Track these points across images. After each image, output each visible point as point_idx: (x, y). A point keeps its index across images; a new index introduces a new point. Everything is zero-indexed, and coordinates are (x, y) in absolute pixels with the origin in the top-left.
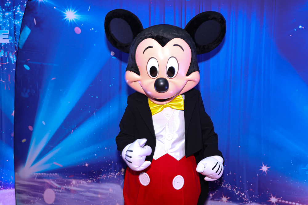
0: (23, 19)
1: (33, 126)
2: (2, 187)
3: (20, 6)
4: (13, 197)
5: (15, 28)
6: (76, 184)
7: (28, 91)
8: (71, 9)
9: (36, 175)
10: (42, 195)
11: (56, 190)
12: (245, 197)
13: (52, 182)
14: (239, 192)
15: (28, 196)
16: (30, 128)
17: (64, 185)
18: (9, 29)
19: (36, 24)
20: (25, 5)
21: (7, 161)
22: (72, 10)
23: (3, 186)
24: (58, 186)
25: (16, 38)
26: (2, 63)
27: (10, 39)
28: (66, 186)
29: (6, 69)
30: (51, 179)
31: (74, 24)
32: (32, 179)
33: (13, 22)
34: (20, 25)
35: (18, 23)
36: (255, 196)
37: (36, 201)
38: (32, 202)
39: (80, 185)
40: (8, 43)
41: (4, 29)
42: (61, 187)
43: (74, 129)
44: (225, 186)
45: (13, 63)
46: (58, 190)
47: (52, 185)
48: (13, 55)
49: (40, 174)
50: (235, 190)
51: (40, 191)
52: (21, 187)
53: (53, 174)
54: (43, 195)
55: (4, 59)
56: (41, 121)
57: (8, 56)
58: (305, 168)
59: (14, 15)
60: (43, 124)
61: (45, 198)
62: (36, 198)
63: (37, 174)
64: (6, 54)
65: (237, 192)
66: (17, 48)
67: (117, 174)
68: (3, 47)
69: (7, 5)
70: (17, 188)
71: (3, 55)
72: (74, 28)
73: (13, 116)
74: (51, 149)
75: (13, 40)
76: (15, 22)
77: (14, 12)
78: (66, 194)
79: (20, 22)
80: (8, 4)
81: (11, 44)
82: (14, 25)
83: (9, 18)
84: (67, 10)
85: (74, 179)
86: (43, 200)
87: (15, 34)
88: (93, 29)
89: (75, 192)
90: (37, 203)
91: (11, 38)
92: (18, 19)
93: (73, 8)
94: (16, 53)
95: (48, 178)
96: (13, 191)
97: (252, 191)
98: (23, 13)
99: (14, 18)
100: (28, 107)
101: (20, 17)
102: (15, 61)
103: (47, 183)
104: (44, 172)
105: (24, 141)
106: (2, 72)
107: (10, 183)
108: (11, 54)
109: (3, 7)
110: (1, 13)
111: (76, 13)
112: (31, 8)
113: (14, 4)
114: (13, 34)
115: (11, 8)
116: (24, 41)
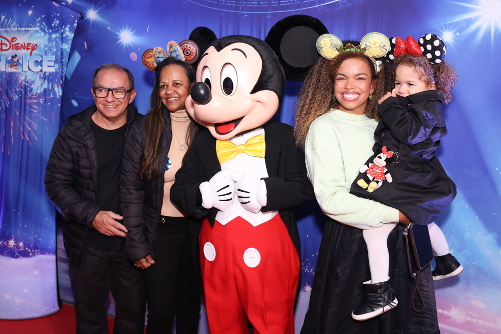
0: (72, 42)
2: (38, 252)
3: (69, 25)
4: (53, 265)
5: (62, 53)
8: (127, 29)
18: (55, 54)
19: (86, 48)
20: (76, 25)
21: (46, 219)
22: (128, 31)
23: (39, 250)
25: (62, 66)
26: (45, 96)
27: (56, 67)
29: (49, 104)
31: (130, 49)
33: (60, 45)
34: (69, 50)
35: (67, 47)
40: (53, 73)
41: (50, 54)
45: (58, 97)
48: (58, 87)
55: (47, 92)
57: (53, 88)
59: (62, 37)
64: (50, 85)
66: (64, 79)
68: (47, 77)
69: (55, 25)
70: (59, 255)
71: (46, 87)
72: (130, 53)
75: (59, 69)
76: (62, 45)
77: (62, 34)
79: (68, 46)
80: (56, 23)
81: (56, 73)
82: (62, 49)
83: (56, 41)
84: (122, 31)
87: (61, 60)
91: (57, 66)
92: (67, 43)
93: (129, 28)
94: (62, 85)
96: (53, 257)
98: (73, 35)
99: (62, 41)
101: (69, 40)
102: (61, 94)
106: (45, 107)
107: (49, 248)
108: (56, 85)
109: (50, 27)
110: (47, 35)
111: (132, 34)
112: (82, 29)
113: (63, 24)
114: (59, 60)
115: (58, 29)
116: (73, 70)
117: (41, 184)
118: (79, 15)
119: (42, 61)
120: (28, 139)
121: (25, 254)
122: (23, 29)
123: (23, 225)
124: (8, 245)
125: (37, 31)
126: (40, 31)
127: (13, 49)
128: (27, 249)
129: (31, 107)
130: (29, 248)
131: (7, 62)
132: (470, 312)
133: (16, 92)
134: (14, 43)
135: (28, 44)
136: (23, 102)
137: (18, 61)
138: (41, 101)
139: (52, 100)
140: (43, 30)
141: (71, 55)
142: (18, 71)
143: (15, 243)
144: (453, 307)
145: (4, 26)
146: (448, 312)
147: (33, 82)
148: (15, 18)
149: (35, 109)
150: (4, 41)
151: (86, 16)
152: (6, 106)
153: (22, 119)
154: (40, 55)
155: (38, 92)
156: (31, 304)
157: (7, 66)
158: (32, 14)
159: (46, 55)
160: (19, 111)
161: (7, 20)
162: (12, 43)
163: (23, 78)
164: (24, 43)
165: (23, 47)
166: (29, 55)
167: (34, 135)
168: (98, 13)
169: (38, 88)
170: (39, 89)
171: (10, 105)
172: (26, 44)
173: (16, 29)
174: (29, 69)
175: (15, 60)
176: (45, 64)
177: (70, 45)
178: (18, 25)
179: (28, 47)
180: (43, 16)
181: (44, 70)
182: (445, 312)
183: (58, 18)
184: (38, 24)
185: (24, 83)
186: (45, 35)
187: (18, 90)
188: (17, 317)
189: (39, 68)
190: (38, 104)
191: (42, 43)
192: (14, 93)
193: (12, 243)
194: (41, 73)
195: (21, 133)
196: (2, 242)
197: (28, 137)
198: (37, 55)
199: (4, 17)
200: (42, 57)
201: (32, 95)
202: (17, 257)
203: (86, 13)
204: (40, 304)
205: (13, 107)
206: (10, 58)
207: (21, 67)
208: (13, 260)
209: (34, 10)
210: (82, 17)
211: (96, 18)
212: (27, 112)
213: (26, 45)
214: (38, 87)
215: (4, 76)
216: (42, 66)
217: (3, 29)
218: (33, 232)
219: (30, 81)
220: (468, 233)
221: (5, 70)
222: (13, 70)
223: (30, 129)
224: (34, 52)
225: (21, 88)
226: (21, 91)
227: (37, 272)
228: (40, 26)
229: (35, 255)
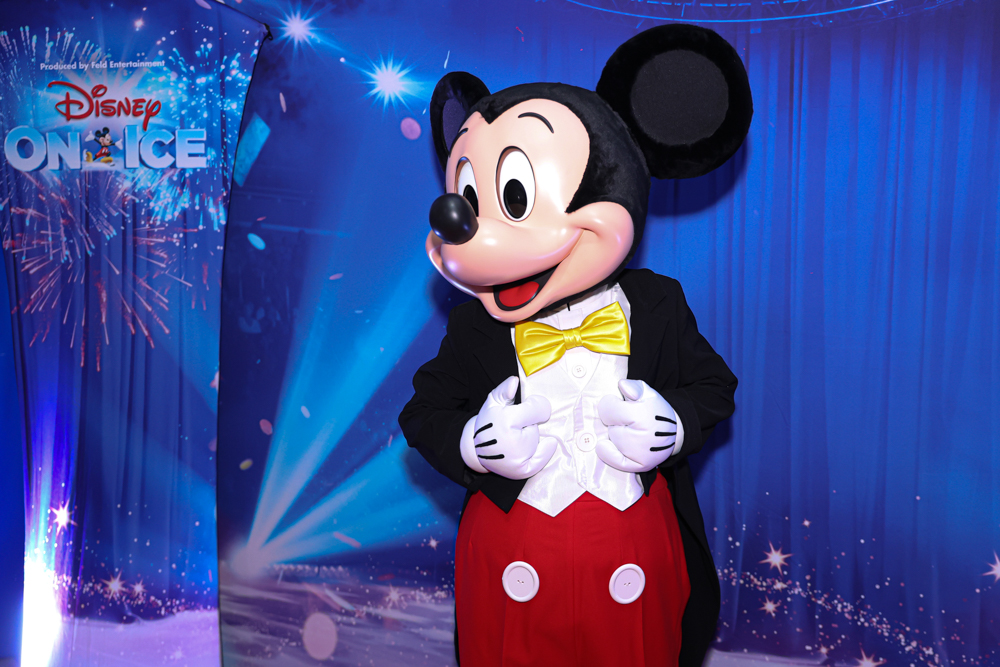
0: (247, 95)
1: (272, 420)
2: (180, 604)
3: (239, 55)
4: (212, 635)
5: (223, 123)
6: (400, 601)
7: (261, 314)
8: (390, 64)
9: (281, 569)
10: (298, 633)
11: (339, 618)
12: (937, 660)
13: (329, 593)
14: (914, 644)
15: (258, 635)
16: (265, 426)
17: (365, 604)
18: (208, 124)
19: (284, 109)
20: (255, 52)
21: (197, 524)
22: (393, 66)
23: (183, 600)
24: (347, 606)
25: (225, 154)
26: (185, 227)
27: (209, 157)
28: (368, 606)
29: (195, 246)
30: (324, 584)
31: (400, 111)
32: (269, 581)
33: (219, 104)
34: (239, 114)
35: (234, 107)
36: (968, 659)
37: (280, 648)
38: (269, 652)
39: (412, 603)
40: (203, 170)
41: (192, 126)
42: (354, 609)
43: (395, 432)
44: (870, 622)
45: (216, 228)
46: (345, 618)
47: (327, 601)
48: (216, 204)
49: (292, 567)
50: (901, 636)
51: (291, 619)
52: (238, 605)
53: (332, 568)
54: (301, 631)
55: (190, 217)
56: (296, 405)
57: (204, 208)
59: (223, 84)
60: (301, 414)
61: (306, 640)
62: (281, 640)
63: (285, 567)
64: (197, 200)
65: (908, 644)
66: (229, 184)
68: (188, 181)
69: (203, 55)
70: (224, 608)
71: (187, 206)
72: (400, 122)
73: (215, 388)
74: (327, 492)
75: (216, 160)
76: (223, 103)
77: (222, 75)
78: (369, 632)
79: (238, 105)
80: (206, 49)
81: (211, 170)
82: (223, 112)
83: (208, 93)
84: (380, 67)
85: (395, 585)
86: (301, 648)
87: (223, 140)
89: (397, 624)
90: (282, 655)
91: (212, 154)
92: (234, 97)
93: (396, 61)
94: (225, 199)
95: (316, 580)
96: (212, 615)
97: (959, 642)
98: (249, 78)
99: (223, 93)
100: (259, 361)
101: (240, 90)
102: (223, 222)
103: (314, 596)
104: (303, 562)
105: (245, 465)
106: (186, 255)
107: (205, 592)
108: (211, 201)
109: (191, 59)
110: (185, 79)
111: (406, 75)
112: (273, 61)
113: (223, 50)
114: (217, 140)
115: (212, 63)
116: (249, 161)
117: (181, 441)
118: (264, 29)
119: (173, 142)
120: (146, 333)
121: (149, 613)
122: (122, 65)
123: (142, 542)
124: (105, 592)
125: (157, 70)
126: (165, 69)
127: (97, 115)
128: (153, 598)
129: (150, 255)
130: (158, 598)
131: (84, 146)
133: (110, 219)
134: (101, 100)
135: (137, 101)
136: (130, 244)
137: (112, 143)
138: (176, 239)
139: (202, 237)
140: (174, 68)
142: (113, 169)
143: (124, 586)
145: (73, 57)
147: (152, 194)
148: (101, 39)
149: (161, 260)
150: (75, 96)
151: (283, 32)
152: (87, 255)
153: (130, 286)
154: (167, 128)
155: (168, 217)
157: (85, 156)
158: (143, 29)
159: (182, 127)
160: (121, 267)
161: (78, 43)
162: (94, 101)
163: (127, 184)
164: (127, 100)
165: (125, 108)
166: (139, 128)
167: (160, 322)
168: (313, 24)
169: (166, 208)
170: (169, 210)
171: (97, 252)
172: (131, 101)
173: (104, 65)
174: (142, 162)
175: (106, 140)
176: (183, 149)
177: (244, 102)
178: (109, 56)
179: (138, 110)
180: (172, 33)
181: (179, 165)
183: (210, 37)
184: (161, 53)
185: (130, 197)
186: (179, 79)
187: (116, 214)
189: (166, 160)
191: (173, 99)
192: (106, 223)
193: (115, 586)
194: (172, 172)
195: (129, 319)
196: (91, 585)
197: (147, 328)
198: (160, 127)
199: (72, 35)
200: (174, 134)
201: (152, 226)
202: (130, 620)
203: (282, 25)
205: (105, 257)
206: (91, 137)
207: (121, 159)
208: (121, 628)
209: (147, 18)
210: (270, 34)
211: (308, 37)
212: (142, 267)
213: (132, 105)
214: (167, 205)
215: (78, 181)
216: (174, 155)
217: (69, 66)
218: (166, 558)
219: (145, 192)
221: (79, 167)
222: (100, 165)
223: (150, 309)
224: (152, 120)
225: (124, 208)
226: (124, 217)
227: (178, 655)
228: (165, 58)
229: (172, 613)
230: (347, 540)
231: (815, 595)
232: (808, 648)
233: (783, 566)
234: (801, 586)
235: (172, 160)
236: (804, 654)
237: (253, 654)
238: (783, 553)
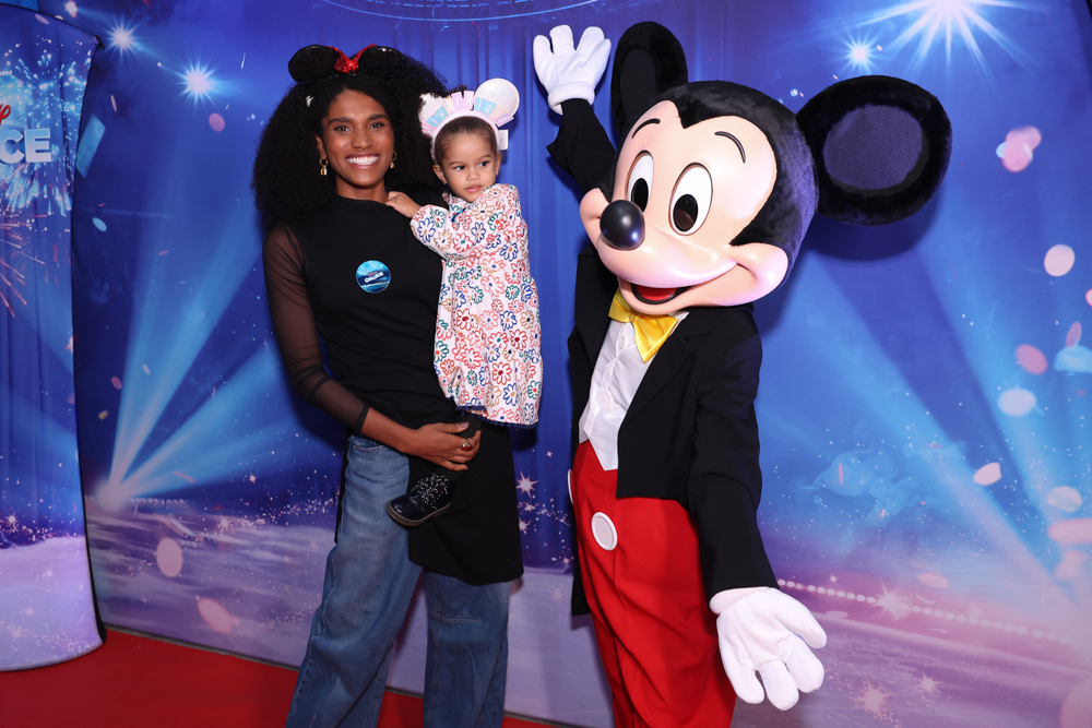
0: (84, 98)
1: (121, 375)
2: (49, 532)
3: (74, 63)
4: (81, 557)
5: (64, 123)
6: (230, 528)
7: (107, 287)
8: (198, 66)
9: (136, 502)
10: (152, 555)
11: (183, 543)
13: (174, 522)
15: (122, 557)
16: (115, 382)
17: (203, 530)
18: (50, 124)
19: (115, 109)
20: (89, 60)
21: (60, 465)
22: (200, 68)
23: (51, 529)
24: (189, 532)
25: (67, 149)
26: (36, 214)
27: (53, 152)
28: (205, 532)
29: (46, 229)
30: (170, 515)
31: (207, 107)
32: (127, 512)
33: (60, 106)
34: (78, 115)
35: (73, 108)
37: (140, 568)
38: (131, 571)
39: (239, 529)
40: (49, 164)
41: (38, 126)
42: (194, 535)
43: (218, 386)
45: (63, 214)
46: (188, 543)
47: (173, 528)
48: (61, 193)
49: (144, 500)
51: (146, 544)
52: (105, 532)
53: (175, 501)
54: (155, 553)
55: (39, 205)
56: (138, 363)
57: (51, 196)
58: (810, 488)
59: (62, 89)
60: (143, 373)
61: (160, 561)
62: (140, 561)
63: (139, 501)
64: (45, 190)
66: (72, 176)
67: (326, 503)
68: (36, 173)
69: (44, 64)
70: (91, 535)
71: (37, 195)
72: (209, 116)
73: (70, 350)
74: (167, 436)
75: (60, 155)
76: (63, 106)
77: (61, 82)
78: (207, 554)
79: (76, 107)
80: (46, 59)
81: (56, 163)
82: (63, 113)
83: (50, 98)
84: (190, 70)
85: (225, 514)
86: (156, 567)
87: (64, 137)
88: (253, 117)
89: (228, 547)
90: (142, 573)
91: (56, 150)
92: (73, 100)
93: (203, 63)
94: (69, 189)
95: (163, 511)
96: (81, 541)
98: (85, 83)
99: (62, 97)
100: (107, 327)
101: (77, 93)
102: (69, 208)
103: (163, 524)
104: (153, 496)
105: (103, 415)
106: (38, 237)
107: (71, 522)
108: (57, 190)
109: (34, 68)
110: (30, 85)
111: (212, 75)
112: (103, 68)
113: (61, 59)
114: (60, 138)
115: (52, 70)
116: (90, 156)
117: (42, 396)
118: (95, 40)
119: (23, 139)
120: (7, 305)
121: (22, 539)
123: (13, 481)
125: (6, 79)
126: (13, 77)
129: (7, 238)
130: (29, 527)
132: (918, 597)
138: (29, 224)
139: (51, 221)
140: (20, 76)
141: (83, 125)
144: (885, 589)
146: (877, 599)
147: (7, 186)
149: (18, 242)
151: (110, 42)
154: (17, 129)
155: (21, 206)
156: (44, 637)
159: (30, 128)
167: (19, 295)
168: (135, 34)
169: (19, 197)
170: (22, 199)
176: (31, 146)
177: (81, 104)
180: (17, 46)
181: (28, 160)
182: (871, 600)
183: (50, 48)
184: (8, 63)
186: (25, 85)
188: (16, 665)
189: (18, 156)
190: (22, 230)
191: (20, 103)
194: (22, 166)
197: (8, 301)
198: (11, 128)
200: (23, 133)
201: (8, 213)
202: (6, 546)
203: (110, 36)
204: (61, 636)
210: (102, 45)
211: (131, 46)
214: (21, 195)
218: (34, 494)
220: (911, 445)
223: (9, 284)
227: (49, 574)
228: (12, 68)
229: (42, 539)
230: (186, 477)
231: (558, 515)
232: (554, 559)
233: (531, 491)
234: (547, 508)
235: (20, 156)
236: (550, 565)
237: (120, 573)
238: (531, 480)
